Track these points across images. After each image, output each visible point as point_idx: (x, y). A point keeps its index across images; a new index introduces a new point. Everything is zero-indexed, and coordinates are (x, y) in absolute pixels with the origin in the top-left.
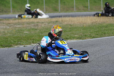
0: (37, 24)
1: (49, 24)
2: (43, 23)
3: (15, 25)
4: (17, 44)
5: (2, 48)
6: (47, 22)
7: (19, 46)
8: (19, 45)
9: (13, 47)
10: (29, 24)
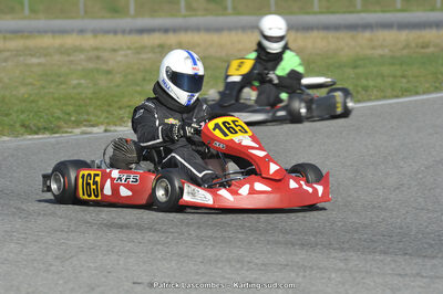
0: (96, 53)
1: (139, 53)
2: (114, 50)
3: (21, 58)
4: (78, 124)
5: (30, 137)
6: (129, 48)
7: (89, 129)
8: (85, 126)
9: (66, 132)
10: (69, 55)
